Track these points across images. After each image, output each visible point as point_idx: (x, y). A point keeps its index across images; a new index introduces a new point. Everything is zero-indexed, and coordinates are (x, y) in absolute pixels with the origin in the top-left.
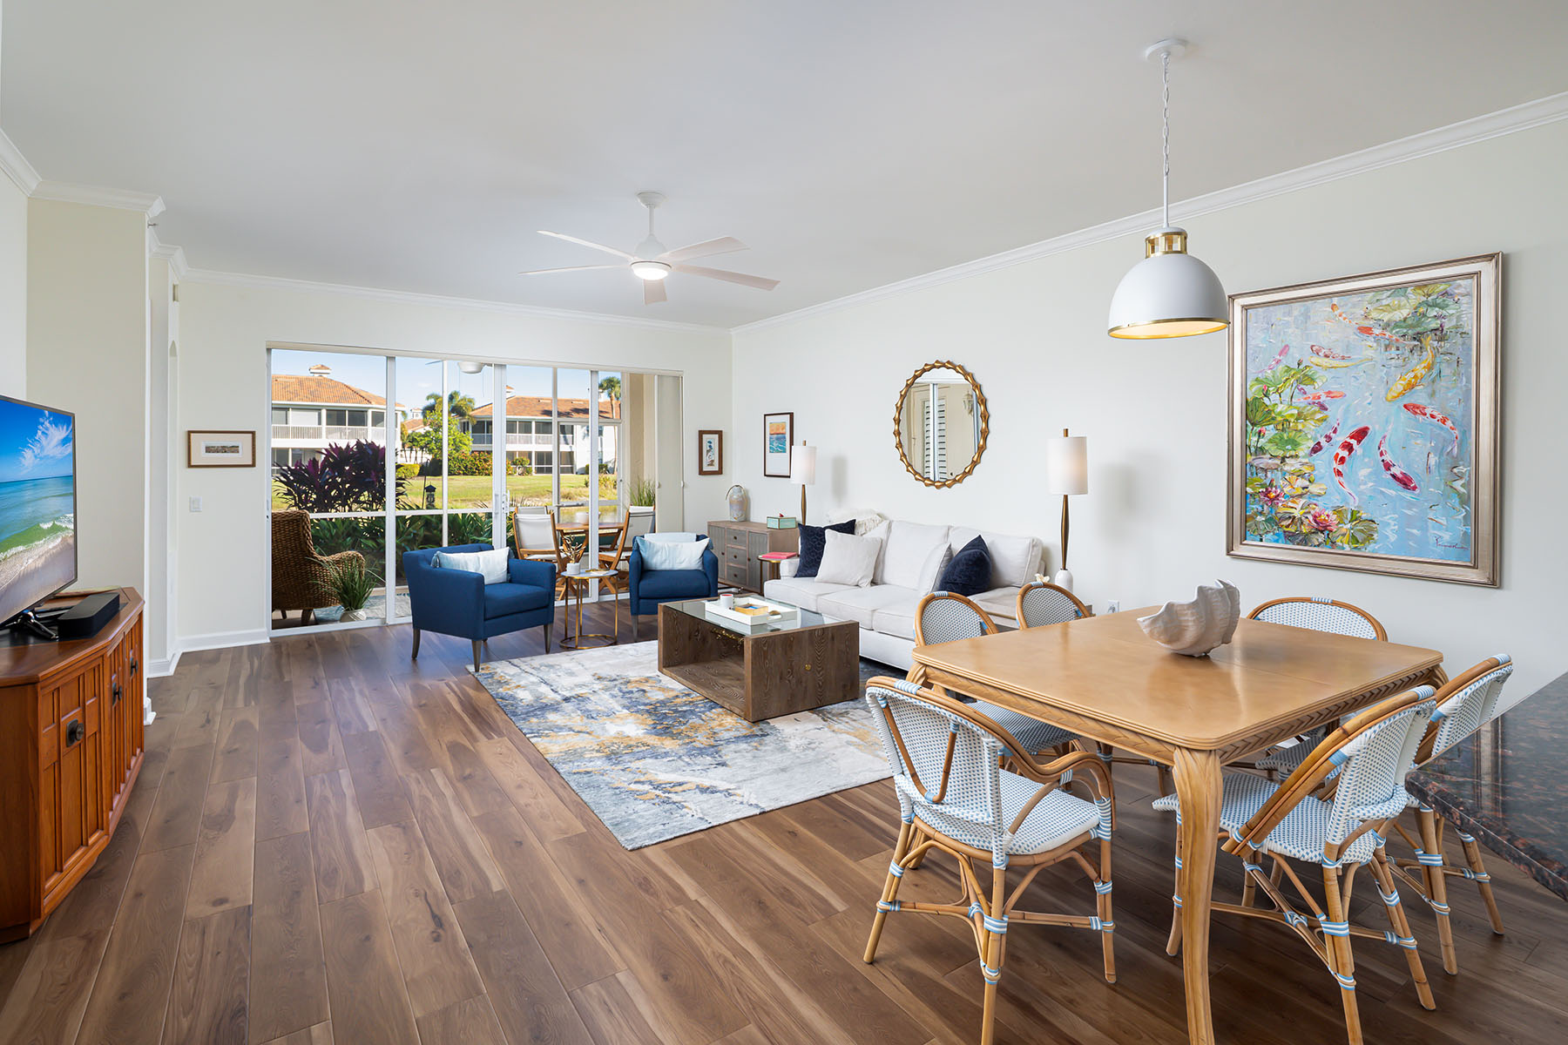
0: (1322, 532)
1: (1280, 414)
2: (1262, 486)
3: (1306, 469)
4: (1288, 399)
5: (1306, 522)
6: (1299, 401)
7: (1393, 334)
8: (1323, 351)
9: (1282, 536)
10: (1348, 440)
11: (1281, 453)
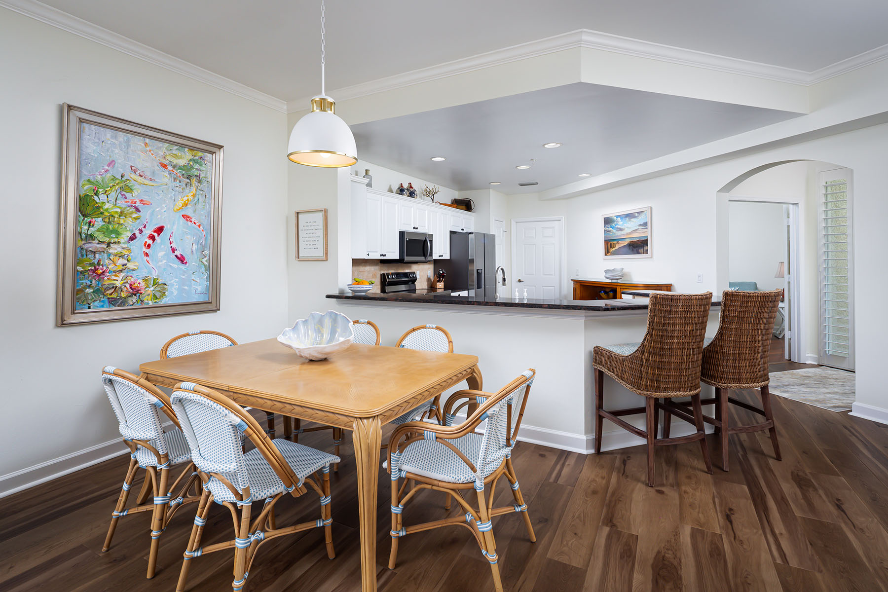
0: (135, 295)
1: (107, 210)
2: (91, 265)
3: (125, 252)
4: (113, 200)
5: (124, 289)
6: (121, 203)
8: (139, 172)
9: (107, 302)
10: (153, 233)
11: (107, 240)
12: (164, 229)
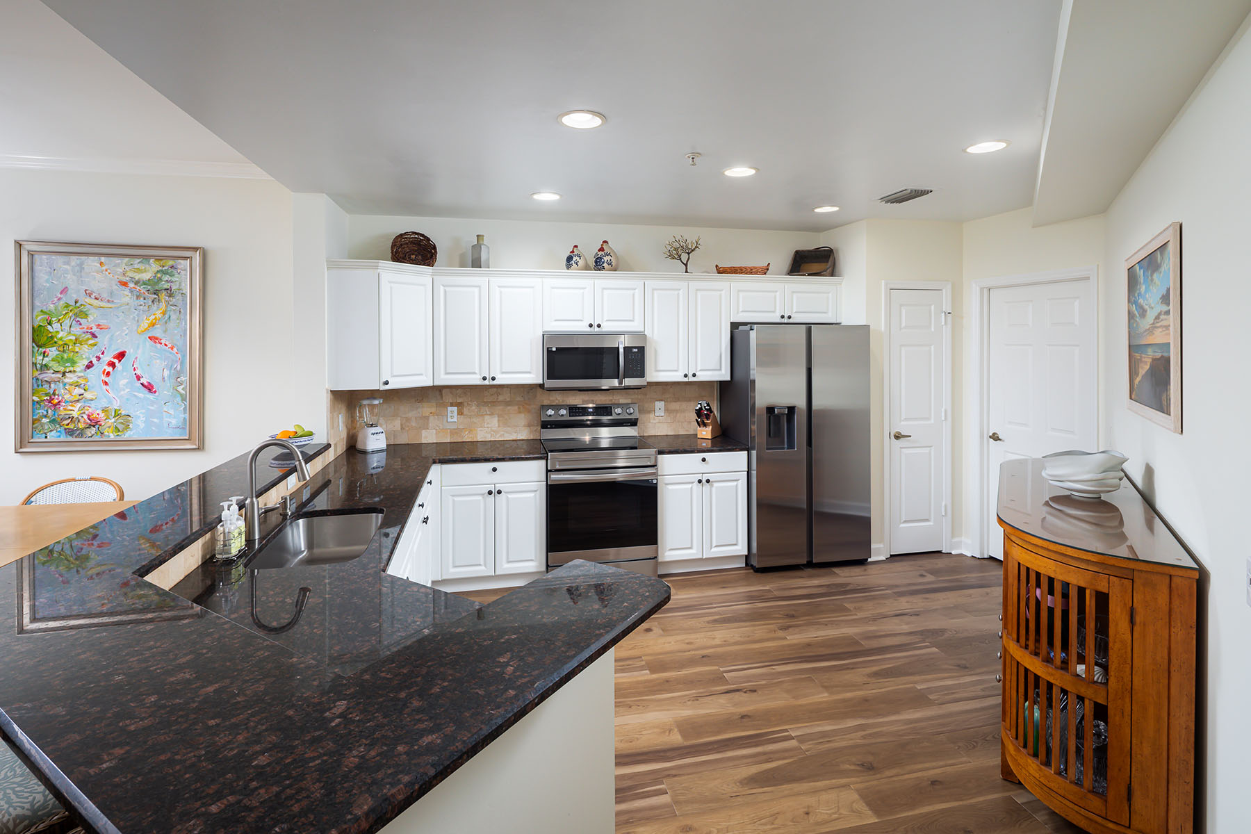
0: (94, 426)
1: (61, 339)
2: (47, 394)
3: (82, 381)
4: (67, 328)
5: (82, 420)
6: (77, 330)
7: (142, 289)
8: (94, 295)
9: (64, 431)
10: (112, 360)
11: (62, 369)
12: (126, 355)
